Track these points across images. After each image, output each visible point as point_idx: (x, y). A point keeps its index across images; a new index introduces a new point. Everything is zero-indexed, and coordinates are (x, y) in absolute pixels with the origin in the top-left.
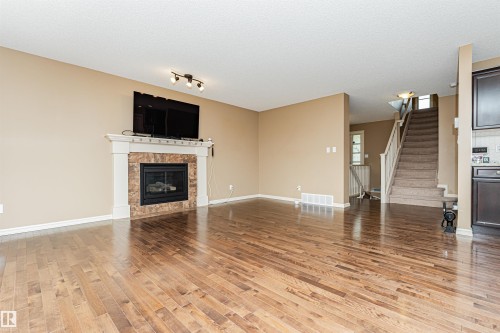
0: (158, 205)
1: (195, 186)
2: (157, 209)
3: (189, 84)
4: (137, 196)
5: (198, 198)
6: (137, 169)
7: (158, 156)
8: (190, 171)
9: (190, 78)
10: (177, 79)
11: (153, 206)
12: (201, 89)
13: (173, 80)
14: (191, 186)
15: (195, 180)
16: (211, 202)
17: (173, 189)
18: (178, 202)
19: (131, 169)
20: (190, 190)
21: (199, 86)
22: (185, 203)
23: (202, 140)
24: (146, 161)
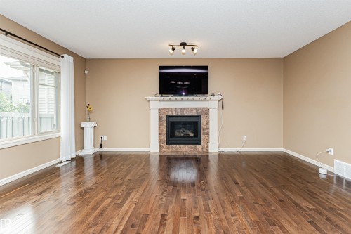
0: (178, 146)
1: (208, 134)
2: (177, 149)
3: (184, 51)
4: (164, 138)
5: (210, 145)
6: (165, 119)
7: (178, 110)
8: (203, 121)
9: (184, 45)
10: (173, 49)
11: (175, 146)
12: (195, 51)
13: (171, 51)
14: (204, 134)
15: (208, 129)
16: (222, 150)
17: (192, 134)
18: (193, 146)
19: (160, 119)
20: (203, 137)
21: (193, 49)
22: (199, 147)
23: (213, 95)
24: (170, 114)
